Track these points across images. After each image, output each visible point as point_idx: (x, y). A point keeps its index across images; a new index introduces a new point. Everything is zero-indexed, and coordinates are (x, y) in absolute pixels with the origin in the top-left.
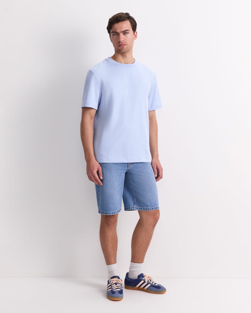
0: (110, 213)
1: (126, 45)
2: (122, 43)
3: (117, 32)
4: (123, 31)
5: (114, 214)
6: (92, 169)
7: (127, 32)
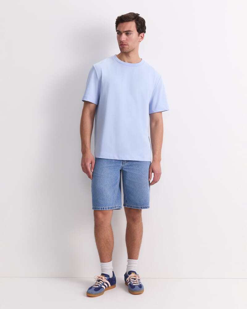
0: (99, 209)
1: (127, 45)
2: (123, 43)
3: (120, 31)
4: (126, 31)
5: (103, 210)
6: (86, 161)
7: (130, 32)
